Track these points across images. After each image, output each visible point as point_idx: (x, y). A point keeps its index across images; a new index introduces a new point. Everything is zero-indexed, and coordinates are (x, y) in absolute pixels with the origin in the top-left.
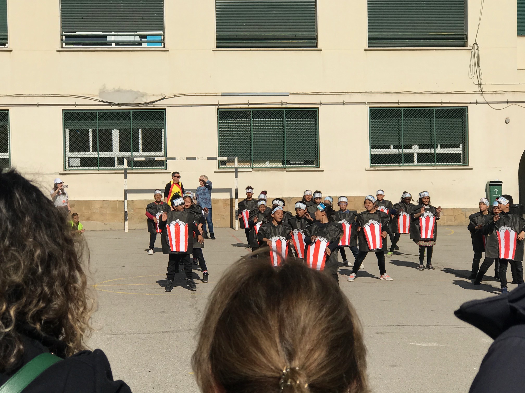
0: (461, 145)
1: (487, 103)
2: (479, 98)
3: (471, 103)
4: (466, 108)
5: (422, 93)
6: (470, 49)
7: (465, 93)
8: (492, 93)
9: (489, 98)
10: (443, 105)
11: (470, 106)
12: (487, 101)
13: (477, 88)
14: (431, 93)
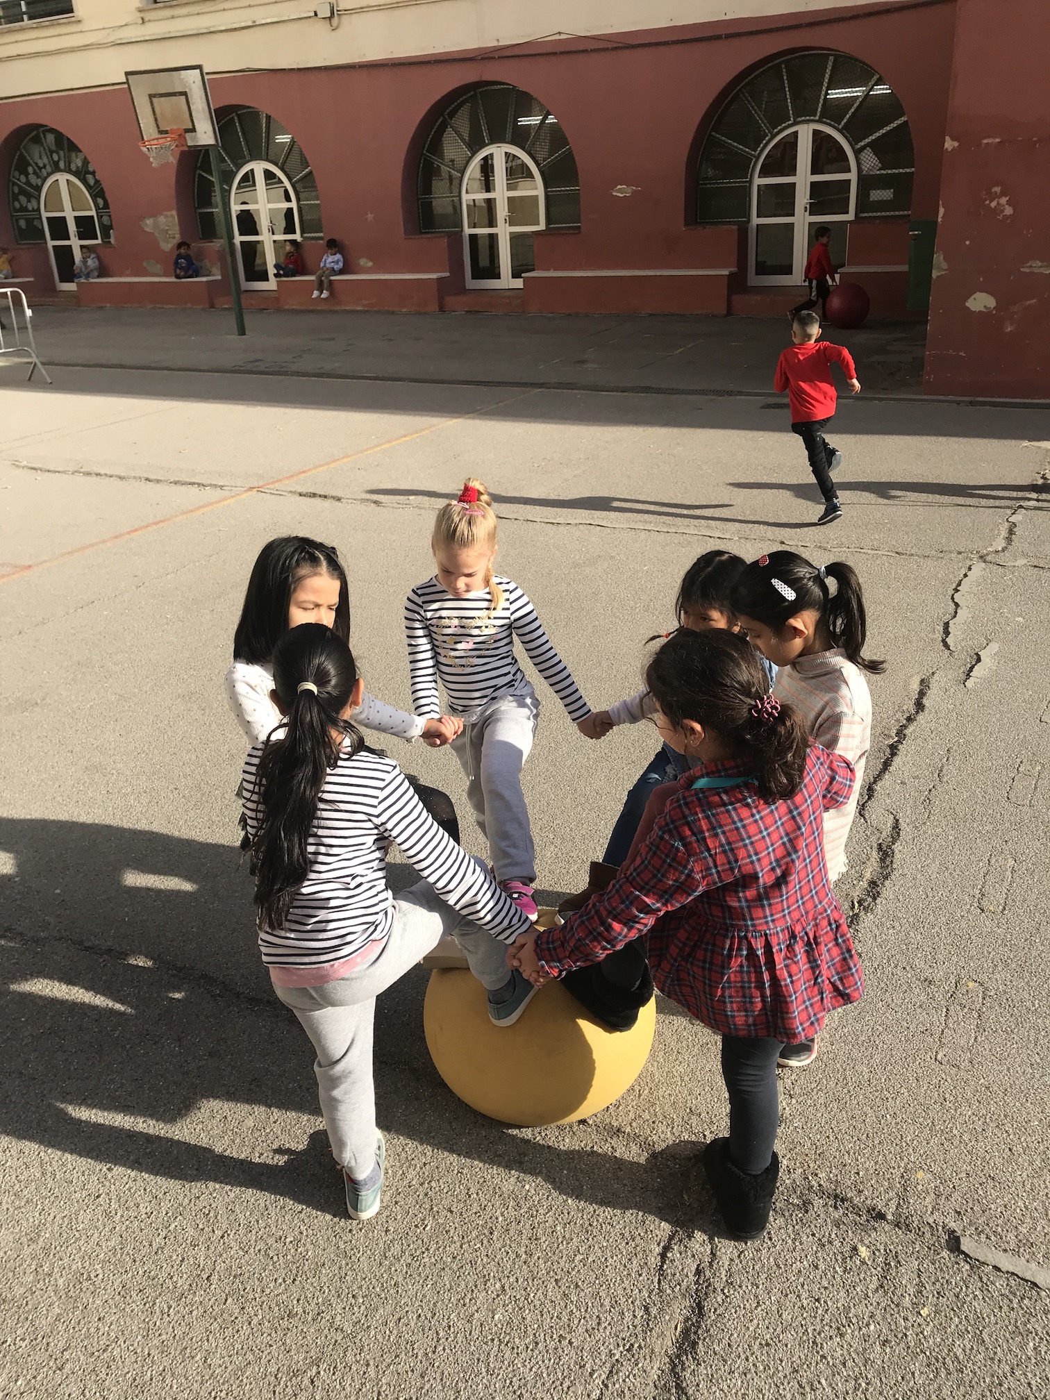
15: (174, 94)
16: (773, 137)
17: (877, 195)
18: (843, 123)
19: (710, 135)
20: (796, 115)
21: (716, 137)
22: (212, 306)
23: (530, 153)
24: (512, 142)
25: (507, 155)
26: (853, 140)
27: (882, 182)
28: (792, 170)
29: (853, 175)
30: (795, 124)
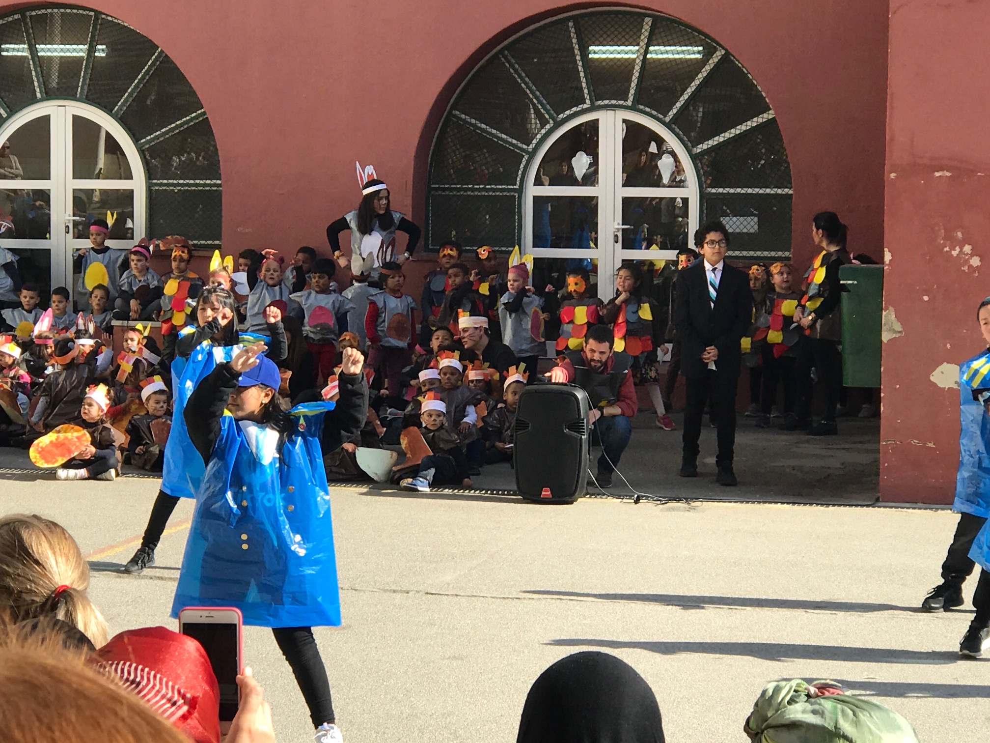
16: (558, 124)
18: (671, 114)
19: (450, 113)
20: (596, 96)
21: (461, 119)
23: (123, 120)
24: (90, 99)
25: (77, 120)
26: (690, 141)
27: (740, 206)
28: (591, 178)
29: (691, 192)
30: (593, 108)
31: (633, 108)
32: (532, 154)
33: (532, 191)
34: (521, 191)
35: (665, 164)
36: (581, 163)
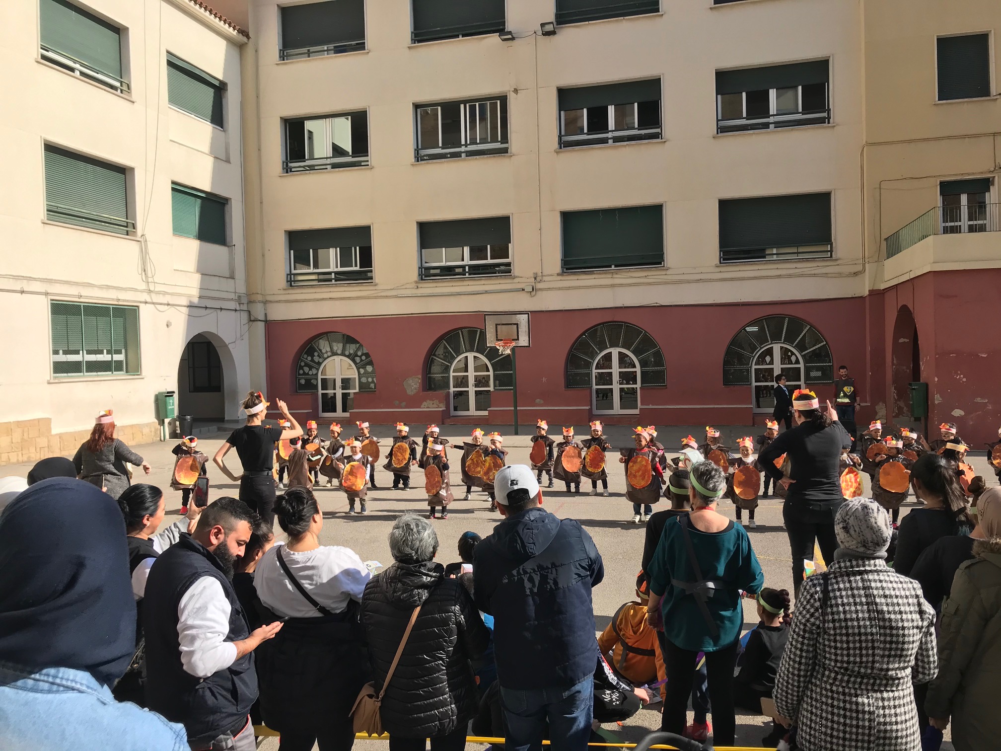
0: (123, 351)
1: (153, 303)
2: (145, 297)
3: (141, 302)
4: (137, 308)
5: (101, 287)
6: (139, 241)
7: (136, 290)
8: (158, 293)
9: (156, 298)
10: (121, 303)
11: (142, 306)
12: (154, 301)
13: (143, 286)
14: (108, 287)
15: (511, 324)
16: (761, 348)
17: (814, 374)
18: (795, 344)
19: (729, 347)
20: (772, 340)
21: (735, 348)
22: (443, 424)
23: (633, 352)
24: (623, 347)
25: (620, 353)
26: (801, 351)
27: (818, 369)
28: (772, 363)
29: (801, 365)
30: (771, 343)
31: (783, 343)
32: (754, 357)
33: (754, 367)
34: (751, 367)
35: (793, 359)
36: (768, 359)
